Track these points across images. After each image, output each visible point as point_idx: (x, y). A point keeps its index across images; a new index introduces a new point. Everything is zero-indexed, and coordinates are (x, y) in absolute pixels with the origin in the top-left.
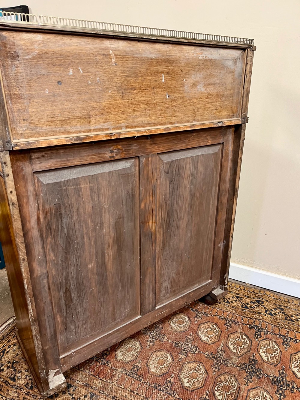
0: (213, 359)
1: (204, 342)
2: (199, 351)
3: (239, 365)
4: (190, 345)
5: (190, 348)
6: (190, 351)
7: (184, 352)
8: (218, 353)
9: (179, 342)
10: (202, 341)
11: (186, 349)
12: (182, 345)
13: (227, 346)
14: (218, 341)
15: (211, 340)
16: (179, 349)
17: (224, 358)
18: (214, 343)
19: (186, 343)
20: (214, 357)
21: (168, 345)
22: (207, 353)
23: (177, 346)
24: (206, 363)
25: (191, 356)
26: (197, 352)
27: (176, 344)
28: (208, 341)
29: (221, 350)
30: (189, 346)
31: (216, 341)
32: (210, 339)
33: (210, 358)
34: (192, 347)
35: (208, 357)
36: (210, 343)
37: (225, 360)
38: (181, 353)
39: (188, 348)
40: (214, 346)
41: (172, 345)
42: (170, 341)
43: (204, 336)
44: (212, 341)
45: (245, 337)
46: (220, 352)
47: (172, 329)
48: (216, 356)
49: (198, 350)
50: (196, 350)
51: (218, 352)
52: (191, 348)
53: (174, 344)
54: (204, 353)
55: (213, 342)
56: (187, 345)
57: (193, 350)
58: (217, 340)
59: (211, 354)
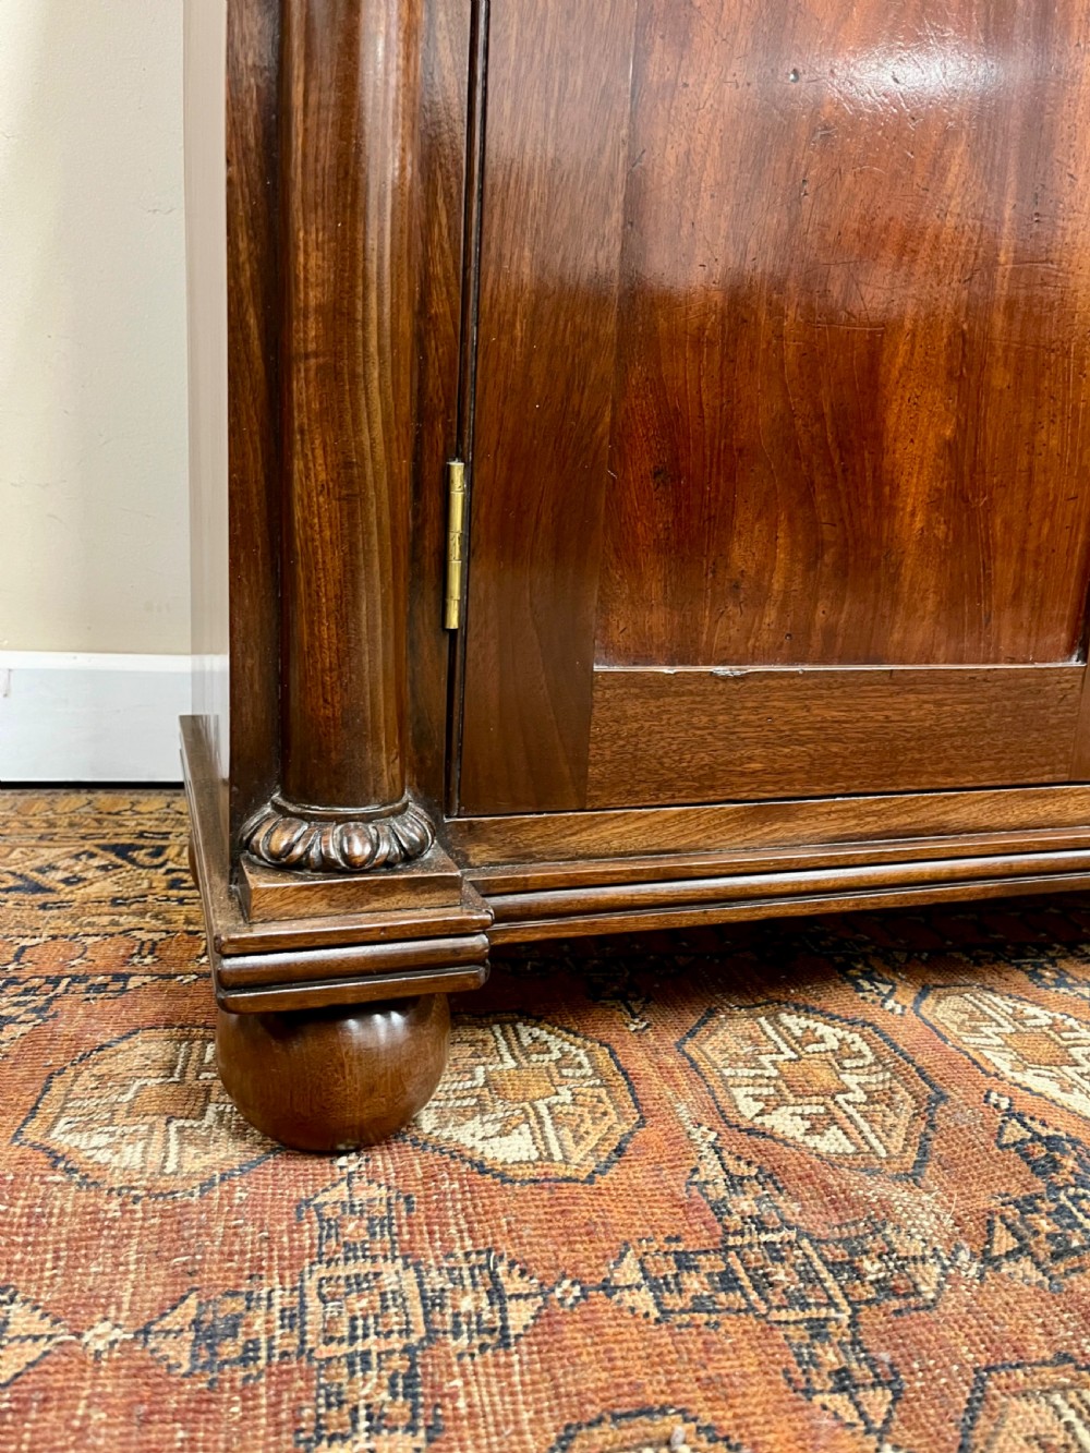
0: (735, 1298)
1: (530, 1172)
2: (544, 1291)
3: (1004, 1242)
4: (393, 1275)
5: (416, 1309)
6: (432, 1335)
7: (369, 1388)
8: (734, 1221)
9: (238, 1305)
10: (503, 1178)
11: (372, 1344)
12: (294, 1318)
13: (750, 1132)
14: (642, 1123)
15: (578, 1139)
16: (282, 1380)
17: (817, 1242)
18: (619, 1151)
19: (342, 1271)
20: (728, 1281)
21: (98, 1400)
22: (629, 1272)
23: (230, 1349)
24: (706, 1384)
25: (479, 1395)
26: (520, 1315)
27: (206, 1334)
28: (558, 1156)
29: (735, 1183)
30: (389, 1280)
31: (625, 1128)
32: (566, 1132)
33: (698, 1305)
34: (436, 1280)
35: (673, 1301)
36: (591, 1164)
37: (840, 1253)
38: (336, 1418)
39: (394, 1319)
40: (635, 1174)
41: (148, 1375)
42: (100, 1335)
43: (491, 1129)
44: (592, 1140)
45: (803, 1022)
46: (745, 1204)
47: (89, 1183)
48: (738, 1250)
49: (513, 1284)
50: (496, 1294)
51: (719, 1209)
52: (431, 1302)
53: (179, 1352)
54: (608, 1288)
55: (608, 1147)
56: (356, 1283)
57: (466, 1304)
58: (622, 1115)
59: (684, 1262)
